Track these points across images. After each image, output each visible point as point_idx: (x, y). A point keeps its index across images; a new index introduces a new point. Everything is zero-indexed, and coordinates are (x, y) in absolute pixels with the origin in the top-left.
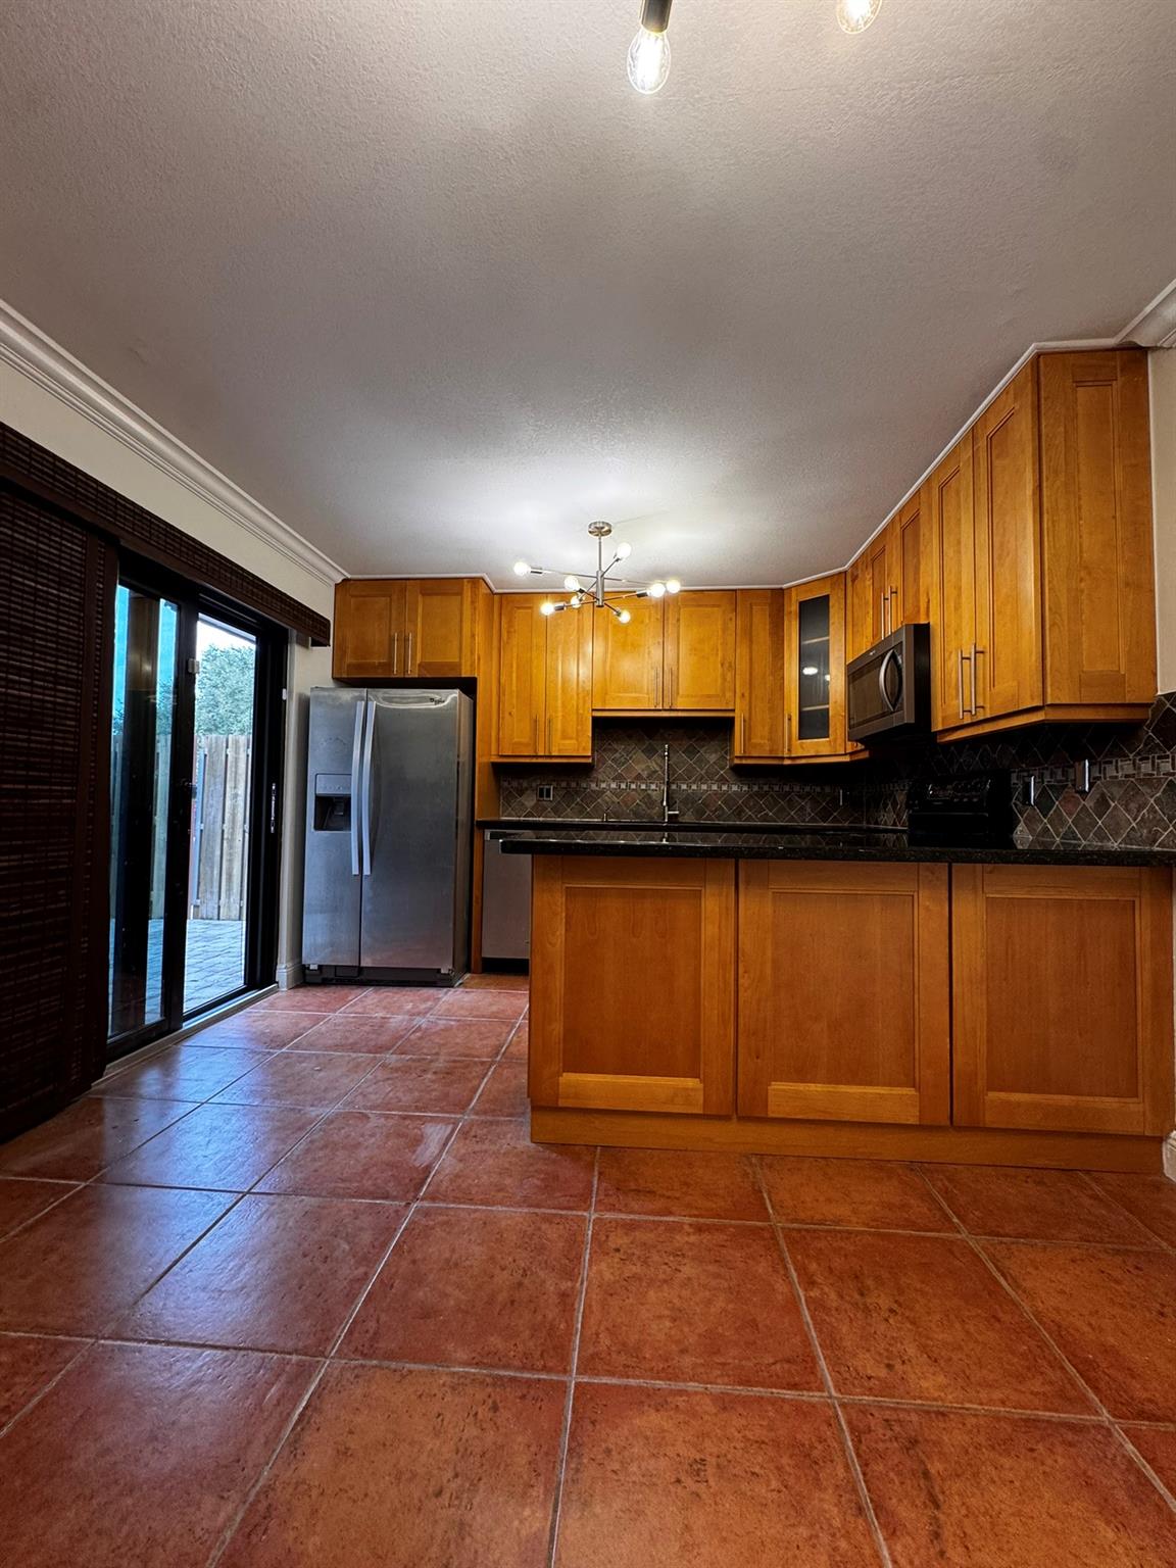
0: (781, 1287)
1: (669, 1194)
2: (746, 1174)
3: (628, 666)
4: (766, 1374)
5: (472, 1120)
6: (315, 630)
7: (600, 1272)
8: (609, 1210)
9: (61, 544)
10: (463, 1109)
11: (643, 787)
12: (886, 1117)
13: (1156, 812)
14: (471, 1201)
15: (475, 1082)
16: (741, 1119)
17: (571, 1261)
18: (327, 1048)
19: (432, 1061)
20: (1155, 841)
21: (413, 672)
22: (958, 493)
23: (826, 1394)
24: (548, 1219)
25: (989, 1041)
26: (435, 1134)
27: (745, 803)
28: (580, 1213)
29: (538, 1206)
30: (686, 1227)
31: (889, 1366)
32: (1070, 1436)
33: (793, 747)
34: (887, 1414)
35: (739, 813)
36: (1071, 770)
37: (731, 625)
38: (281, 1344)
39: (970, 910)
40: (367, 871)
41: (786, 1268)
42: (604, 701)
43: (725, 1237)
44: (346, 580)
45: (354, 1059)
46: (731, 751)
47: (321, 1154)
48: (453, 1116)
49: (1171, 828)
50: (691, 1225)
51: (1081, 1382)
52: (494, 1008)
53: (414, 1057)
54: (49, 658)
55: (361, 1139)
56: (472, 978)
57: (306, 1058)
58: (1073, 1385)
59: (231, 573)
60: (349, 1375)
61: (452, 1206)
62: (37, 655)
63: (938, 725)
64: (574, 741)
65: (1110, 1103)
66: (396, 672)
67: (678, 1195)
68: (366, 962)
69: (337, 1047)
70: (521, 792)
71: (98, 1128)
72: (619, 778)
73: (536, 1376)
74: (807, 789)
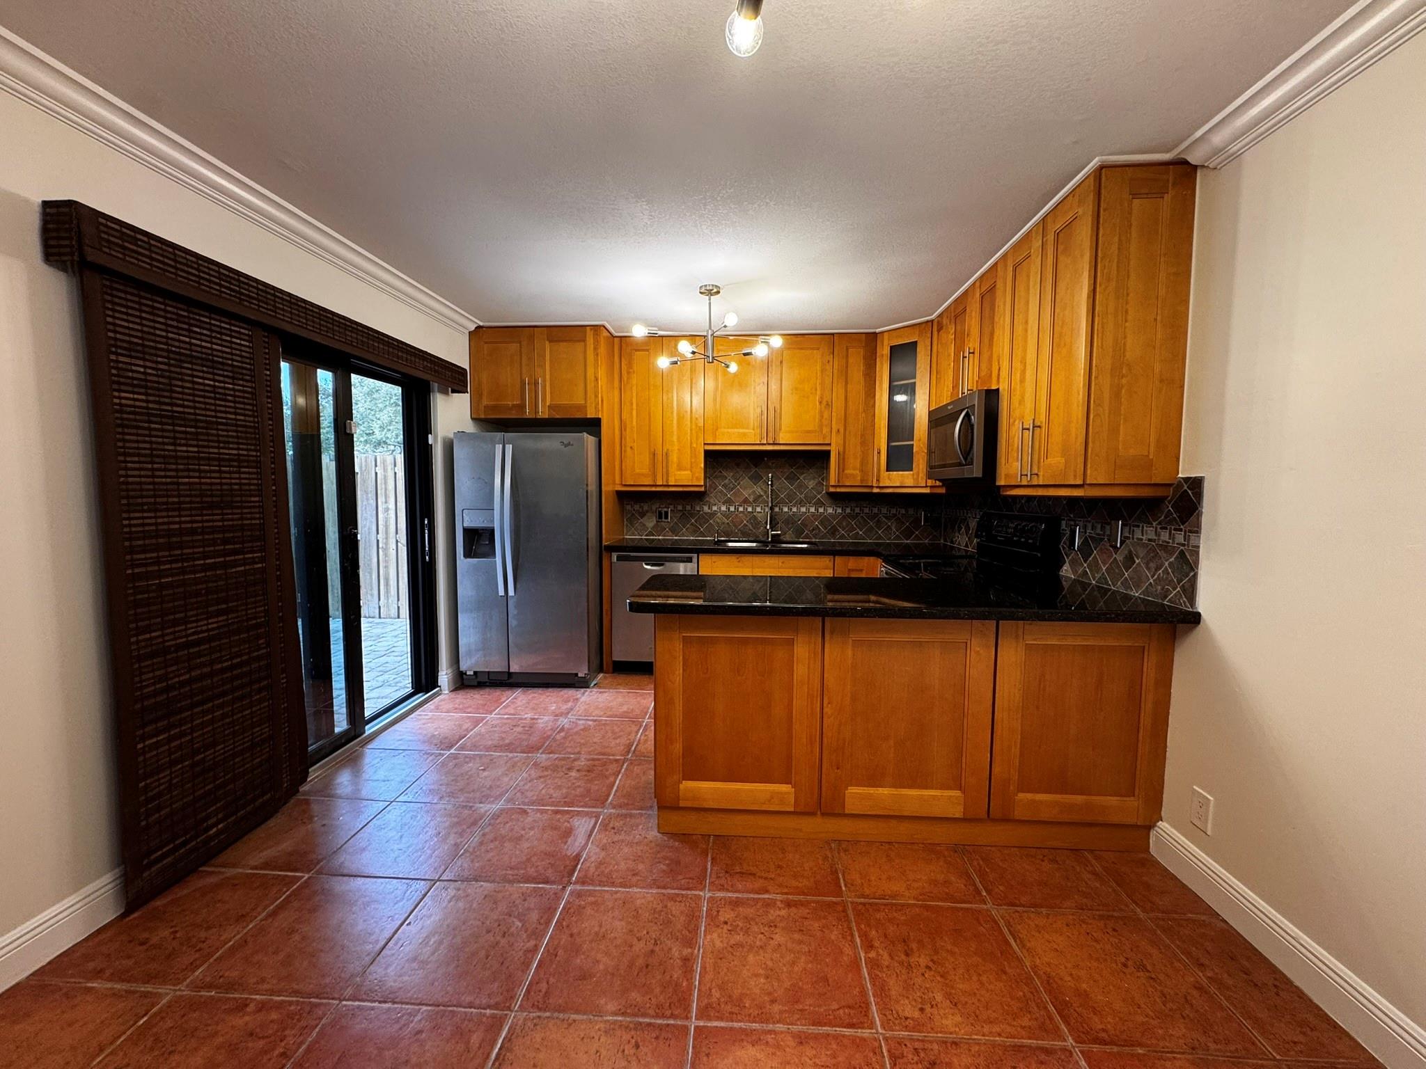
0: (848, 950)
1: (766, 875)
2: (826, 858)
3: (736, 400)
4: (831, 1017)
5: (610, 814)
6: (453, 379)
7: (712, 941)
8: (719, 890)
9: (231, 342)
10: (603, 803)
11: (750, 509)
12: (937, 812)
13: (1168, 573)
14: (613, 884)
15: (612, 779)
16: (823, 814)
17: (690, 932)
18: (488, 749)
19: (575, 760)
20: (1166, 597)
21: (543, 413)
22: (1028, 276)
23: (874, 1031)
24: (672, 898)
25: (1022, 755)
26: (582, 826)
27: (839, 523)
28: (697, 893)
29: (664, 888)
30: (778, 903)
31: (922, 1010)
32: (1043, 1057)
33: (882, 476)
34: (917, 1045)
35: (833, 532)
36: (1108, 527)
37: (829, 367)
38: (477, 1002)
39: (1012, 655)
40: (511, 592)
41: (852, 935)
42: (715, 437)
43: (808, 911)
44: (479, 327)
45: (512, 758)
46: (827, 478)
47: (492, 845)
48: (594, 810)
49: (1179, 589)
50: (781, 901)
51: (1057, 1018)
52: (625, 708)
53: (560, 756)
54: (231, 446)
55: (523, 832)
56: (605, 678)
57: (472, 758)
58: (1051, 1018)
59: (379, 343)
60: (529, 1024)
61: (597, 888)
62: (222, 445)
63: (1001, 482)
64: (689, 472)
65: (1113, 801)
66: (528, 413)
67: (773, 876)
68: (515, 668)
69: (497, 748)
70: (643, 515)
71: (310, 826)
72: (729, 502)
73: (665, 1022)
74: (894, 511)
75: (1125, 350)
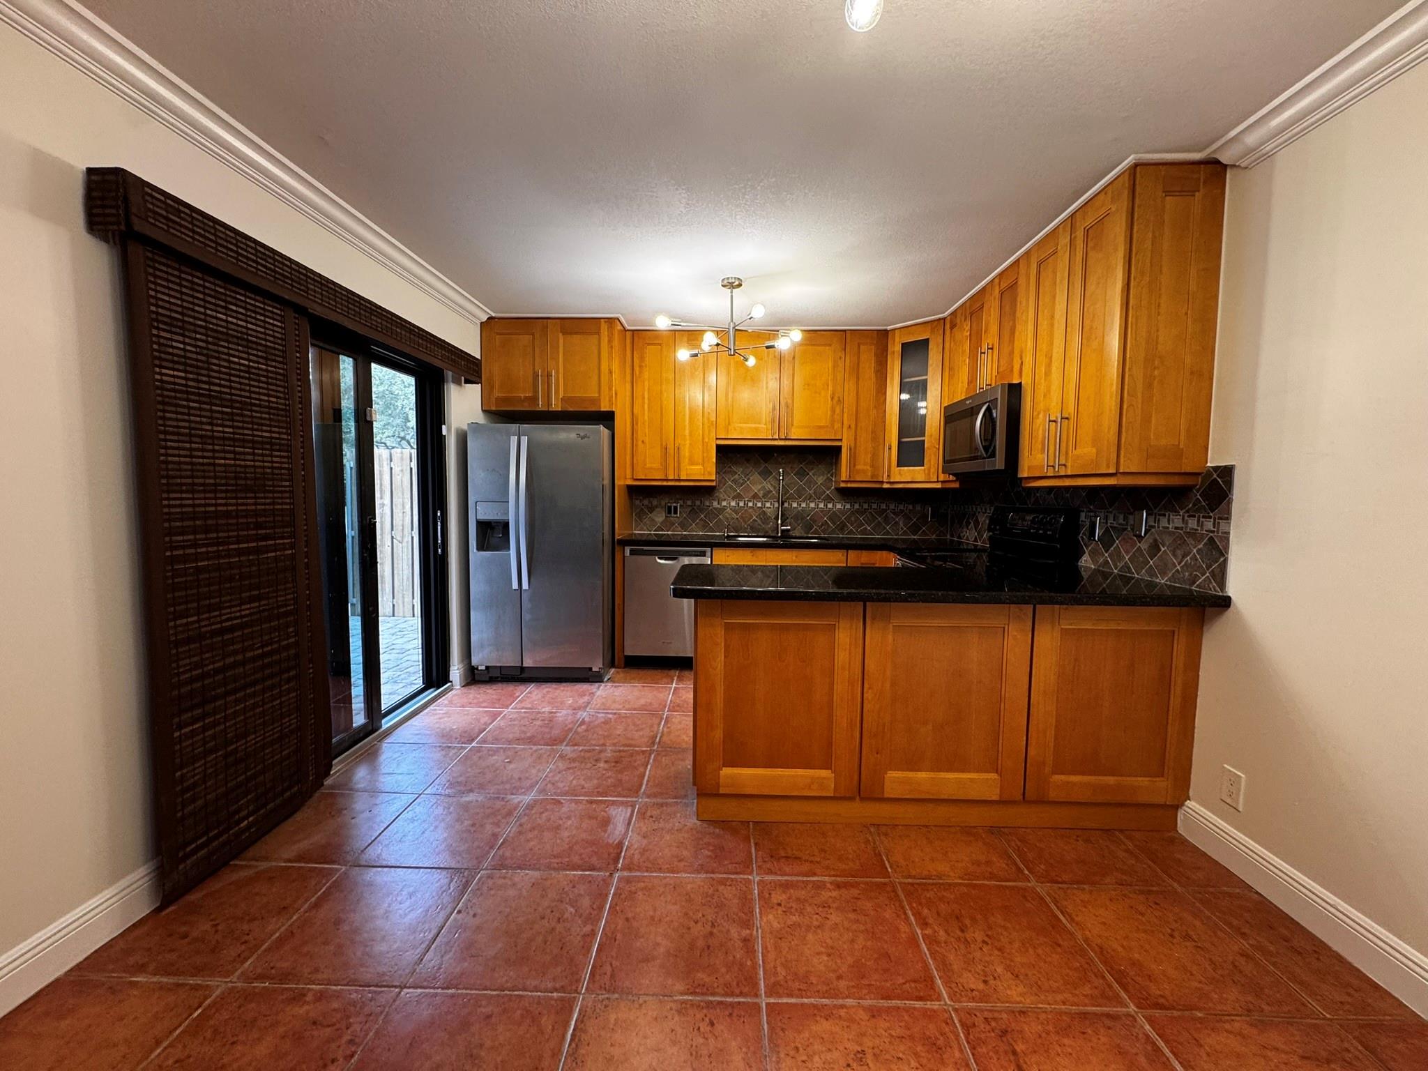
0: (903, 928)
1: (812, 858)
2: (867, 842)
3: (745, 395)
4: (899, 991)
5: (646, 803)
6: (469, 370)
7: (769, 922)
8: (767, 874)
9: (265, 322)
10: (637, 792)
11: (759, 505)
12: (973, 795)
13: (1197, 560)
14: (660, 870)
15: (642, 770)
16: (862, 799)
17: (746, 914)
18: (510, 742)
19: (601, 752)
20: (1194, 583)
21: (556, 406)
22: (1055, 273)
23: (942, 1003)
24: (722, 882)
25: (1056, 739)
26: (619, 815)
27: (848, 519)
28: (746, 877)
29: (713, 872)
30: (828, 885)
31: (985, 982)
32: (1108, 1022)
33: (892, 472)
34: (986, 1014)
35: (842, 527)
36: (1131, 517)
37: (841, 364)
38: (543, 987)
39: (1048, 640)
40: (525, 586)
41: (905, 914)
42: (727, 431)
43: (859, 892)
44: (491, 318)
45: (536, 751)
46: (837, 473)
47: (530, 835)
48: (629, 799)
49: (1208, 574)
50: (831, 883)
51: (1115, 985)
52: (642, 702)
53: (585, 748)
54: (264, 428)
55: (561, 822)
56: (618, 672)
57: (496, 751)
58: (1110, 986)
59: (401, 329)
60: (599, 1006)
61: (646, 874)
62: (255, 427)
63: (1024, 473)
64: (701, 467)
65: (1143, 781)
66: (541, 406)
67: (818, 860)
68: (528, 663)
69: (519, 740)
70: (651, 510)
71: (339, 819)
72: (738, 497)
73: (736, 1000)
74: (901, 507)
75: (1157, 343)
